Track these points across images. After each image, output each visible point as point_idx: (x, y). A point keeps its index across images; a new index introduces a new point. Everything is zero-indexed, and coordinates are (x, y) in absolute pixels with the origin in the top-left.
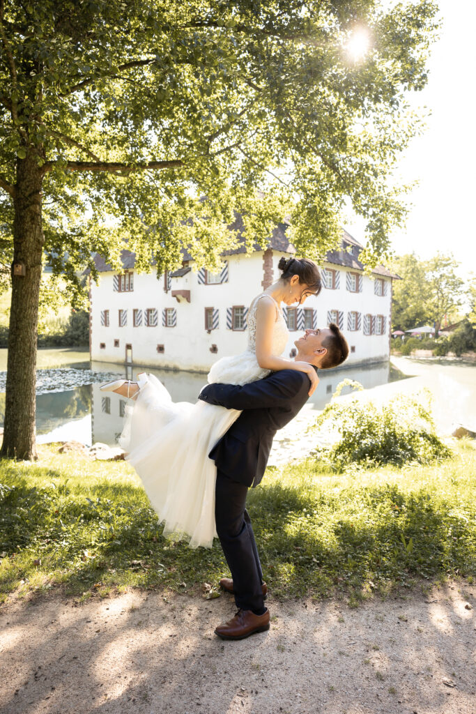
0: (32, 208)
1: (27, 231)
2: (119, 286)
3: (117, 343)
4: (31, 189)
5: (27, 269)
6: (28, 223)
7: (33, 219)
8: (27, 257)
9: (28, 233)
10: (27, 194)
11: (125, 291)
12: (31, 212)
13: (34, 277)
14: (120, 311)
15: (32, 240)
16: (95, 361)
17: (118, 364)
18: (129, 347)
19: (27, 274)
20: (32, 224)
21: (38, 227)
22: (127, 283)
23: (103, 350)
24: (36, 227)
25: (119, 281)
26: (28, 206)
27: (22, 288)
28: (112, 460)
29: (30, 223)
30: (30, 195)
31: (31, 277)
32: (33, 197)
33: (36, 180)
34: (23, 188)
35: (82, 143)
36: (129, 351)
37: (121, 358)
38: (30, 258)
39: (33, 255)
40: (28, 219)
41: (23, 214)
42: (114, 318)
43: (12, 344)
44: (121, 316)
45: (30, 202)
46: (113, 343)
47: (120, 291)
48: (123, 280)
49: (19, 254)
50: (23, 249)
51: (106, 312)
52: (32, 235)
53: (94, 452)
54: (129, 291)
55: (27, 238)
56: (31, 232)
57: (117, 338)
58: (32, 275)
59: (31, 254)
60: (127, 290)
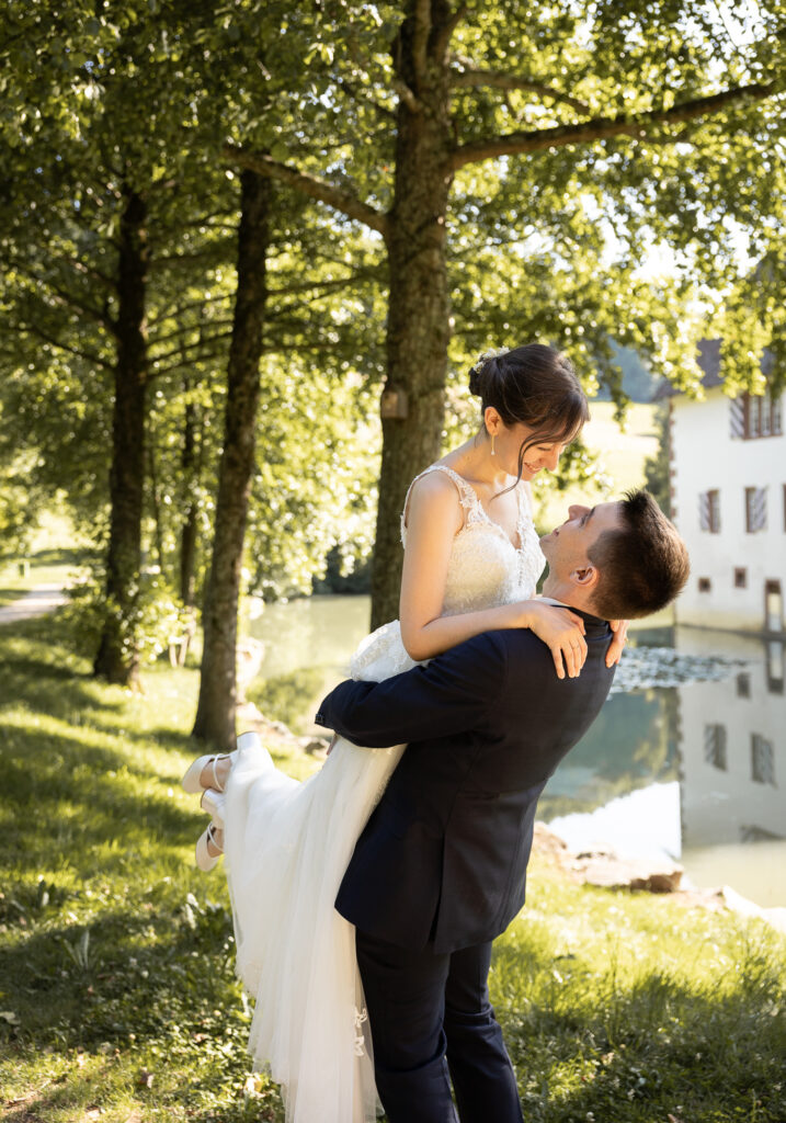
0: (422, 258)
1: (412, 312)
2: (745, 424)
3: (740, 577)
4: (423, 214)
5: (412, 403)
6: (414, 293)
7: (424, 283)
8: (412, 374)
9: (415, 318)
10: (413, 227)
11: (760, 435)
12: (420, 267)
13: (427, 419)
14: (749, 491)
15: (422, 332)
16: (686, 626)
17: (745, 634)
18: (772, 587)
19: (410, 413)
20: (424, 294)
21: (437, 300)
22: (766, 413)
23: (705, 595)
24: (432, 302)
25: (745, 410)
26: (414, 254)
27: (400, 447)
28: (623, 887)
29: (418, 295)
30: (419, 230)
31: (421, 420)
32: (425, 233)
33: (431, 192)
34: (404, 215)
35: (556, 84)
36: (774, 599)
37: (754, 618)
38: (418, 376)
39: (426, 368)
40: (414, 285)
41: (403, 275)
42: (732, 510)
43: (379, 580)
44: (752, 503)
45: (419, 245)
46: (731, 578)
47: (746, 436)
48: (754, 407)
49: (396, 368)
50: (402, 354)
51: (712, 496)
52: (423, 320)
53: (585, 861)
54: (773, 434)
55: (412, 330)
56: (420, 316)
57: (741, 563)
58: (422, 415)
59: (421, 366)
60: (766, 432)
